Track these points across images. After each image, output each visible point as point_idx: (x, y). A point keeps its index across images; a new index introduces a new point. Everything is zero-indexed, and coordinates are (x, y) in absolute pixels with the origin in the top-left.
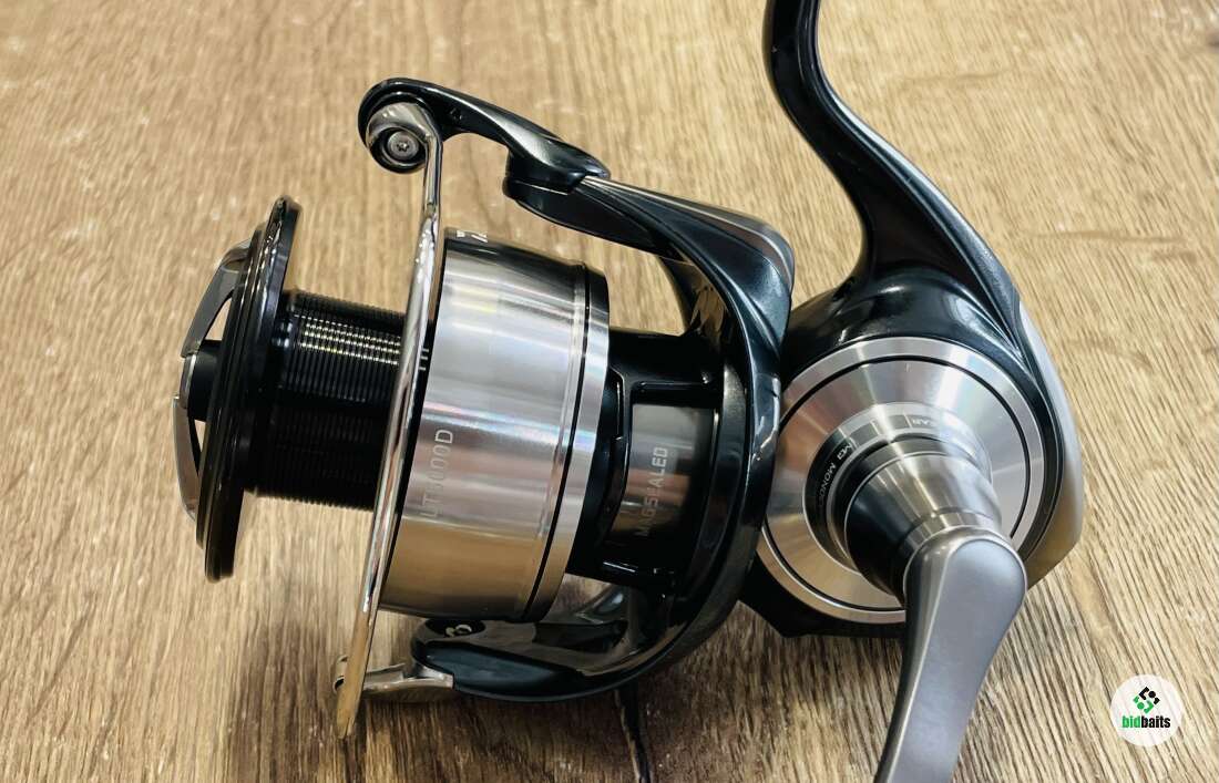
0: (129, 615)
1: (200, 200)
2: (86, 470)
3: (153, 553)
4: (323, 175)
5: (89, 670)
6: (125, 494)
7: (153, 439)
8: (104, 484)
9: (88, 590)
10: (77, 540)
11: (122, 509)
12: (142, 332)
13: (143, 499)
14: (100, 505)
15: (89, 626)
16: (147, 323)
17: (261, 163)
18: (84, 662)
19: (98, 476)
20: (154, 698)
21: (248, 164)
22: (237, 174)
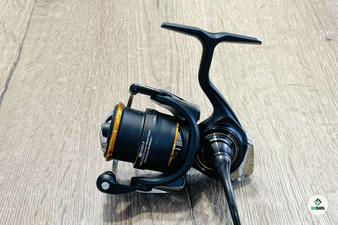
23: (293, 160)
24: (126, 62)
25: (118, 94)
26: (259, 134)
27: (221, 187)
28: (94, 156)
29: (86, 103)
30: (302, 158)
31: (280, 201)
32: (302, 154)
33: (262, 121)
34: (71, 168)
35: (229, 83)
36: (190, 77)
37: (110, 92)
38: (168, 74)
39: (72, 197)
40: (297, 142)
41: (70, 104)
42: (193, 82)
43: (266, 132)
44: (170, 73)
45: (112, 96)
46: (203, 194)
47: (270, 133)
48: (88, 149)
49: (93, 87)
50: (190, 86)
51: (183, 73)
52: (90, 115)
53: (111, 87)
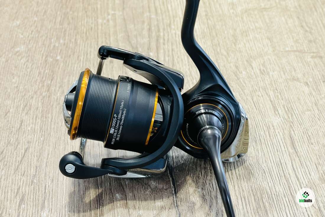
0: (39, 147)
1: (52, 40)
2: (25, 111)
3: (45, 132)
4: (86, 34)
5: (30, 160)
6: (36, 117)
7: (43, 103)
8: (30, 115)
9: (28, 141)
10: (24, 129)
11: (36, 121)
12: (38, 76)
13: (41, 118)
14: (30, 120)
15: (29, 150)
16: (40, 73)
17: (69, 31)
18: (28, 159)
19: (29, 113)
20: (47, 167)
21: (65, 31)
22: (63, 33)
23: (295, 136)
24: (96, 28)
25: (86, 64)
26: (255, 108)
27: (210, 169)
28: (57, 136)
29: (48, 76)
30: (305, 134)
31: (280, 185)
32: (305, 129)
33: (257, 93)
34: (30, 150)
35: (219, 50)
36: (172, 44)
37: (77, 62)
38: (146, 40)
39: (31, 184)
40: (299, 115)
41: (29, 76)
42: (176, 50)
43: (263, 105)
44: (148, 39)
45: (80, 67)
46: (188, 178)
47: (268, 107)
48: (50, 129)
49: (57, 56)
50: (173, 55)
51: (164, 40)
52: (53, 88)
53: (78, 57)
